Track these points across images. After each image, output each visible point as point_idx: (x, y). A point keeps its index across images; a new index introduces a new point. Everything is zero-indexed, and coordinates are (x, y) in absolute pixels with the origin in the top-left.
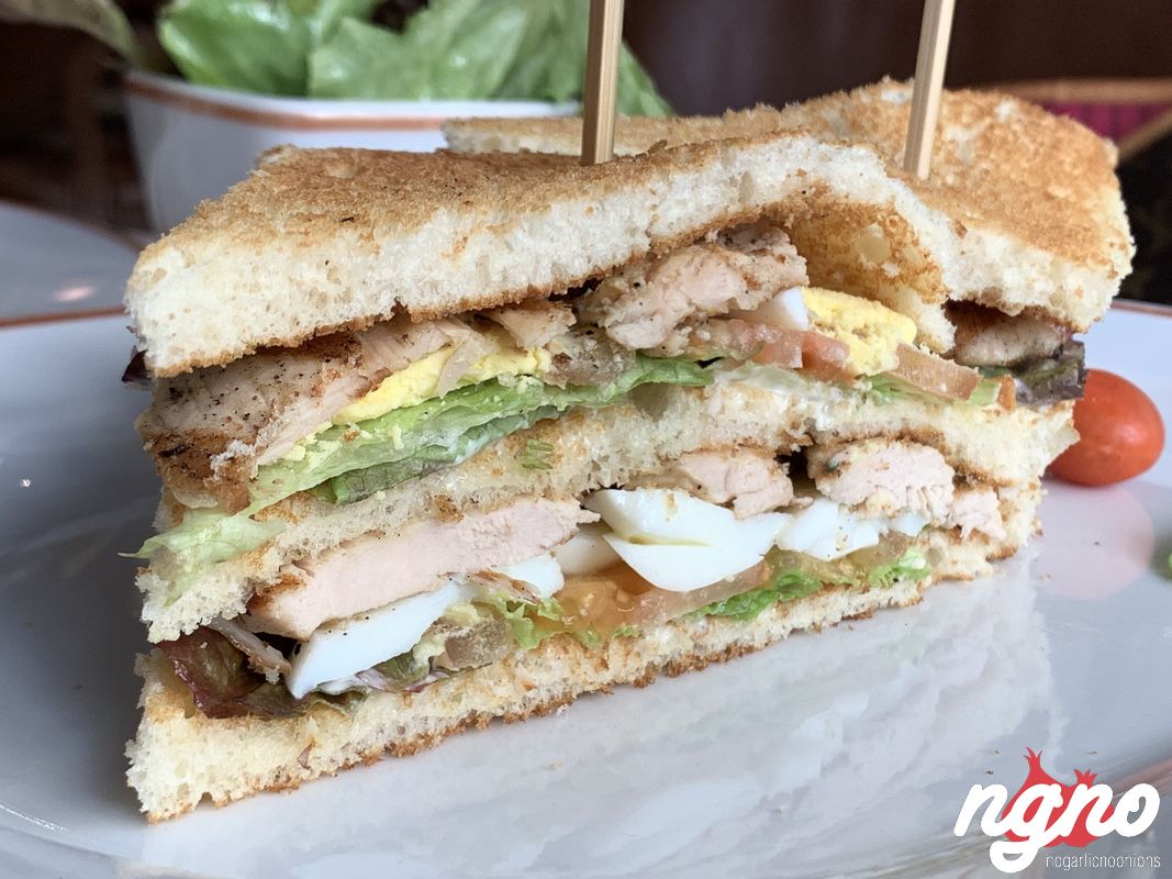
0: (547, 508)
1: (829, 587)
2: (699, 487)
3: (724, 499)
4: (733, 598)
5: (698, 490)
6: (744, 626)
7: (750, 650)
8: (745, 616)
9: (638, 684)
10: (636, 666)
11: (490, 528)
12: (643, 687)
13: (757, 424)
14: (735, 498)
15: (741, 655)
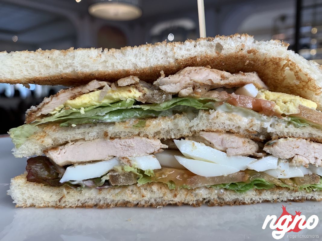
0: (146, 141)
1: (278, 187)
2: (211, 143)
3: (221, 148)
4: (233, 184)
5: (210, 144)
6: (240, 195)
7: (244, 204)
8: (240, 191)
9: (193, 205)
10: (191, 199)
11: (125, 144)
12: (195, 207)
13: (234, 125)
14: (227, 149)
15: (240, 204)
